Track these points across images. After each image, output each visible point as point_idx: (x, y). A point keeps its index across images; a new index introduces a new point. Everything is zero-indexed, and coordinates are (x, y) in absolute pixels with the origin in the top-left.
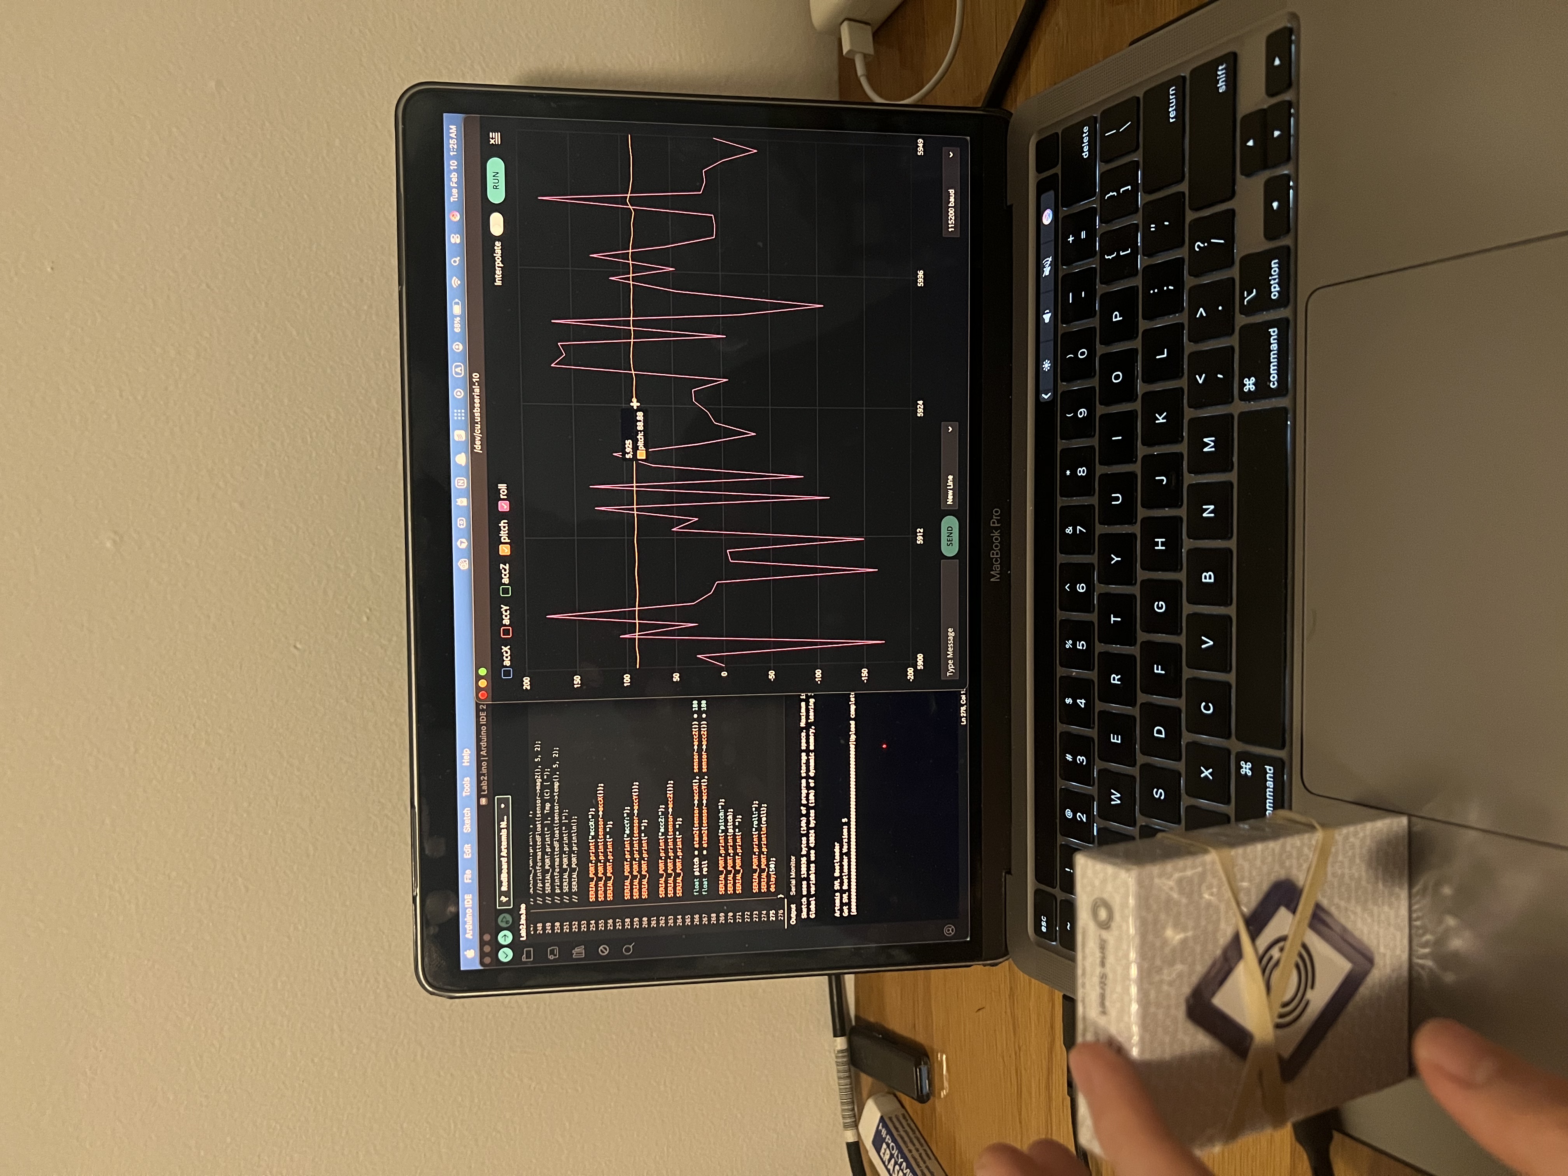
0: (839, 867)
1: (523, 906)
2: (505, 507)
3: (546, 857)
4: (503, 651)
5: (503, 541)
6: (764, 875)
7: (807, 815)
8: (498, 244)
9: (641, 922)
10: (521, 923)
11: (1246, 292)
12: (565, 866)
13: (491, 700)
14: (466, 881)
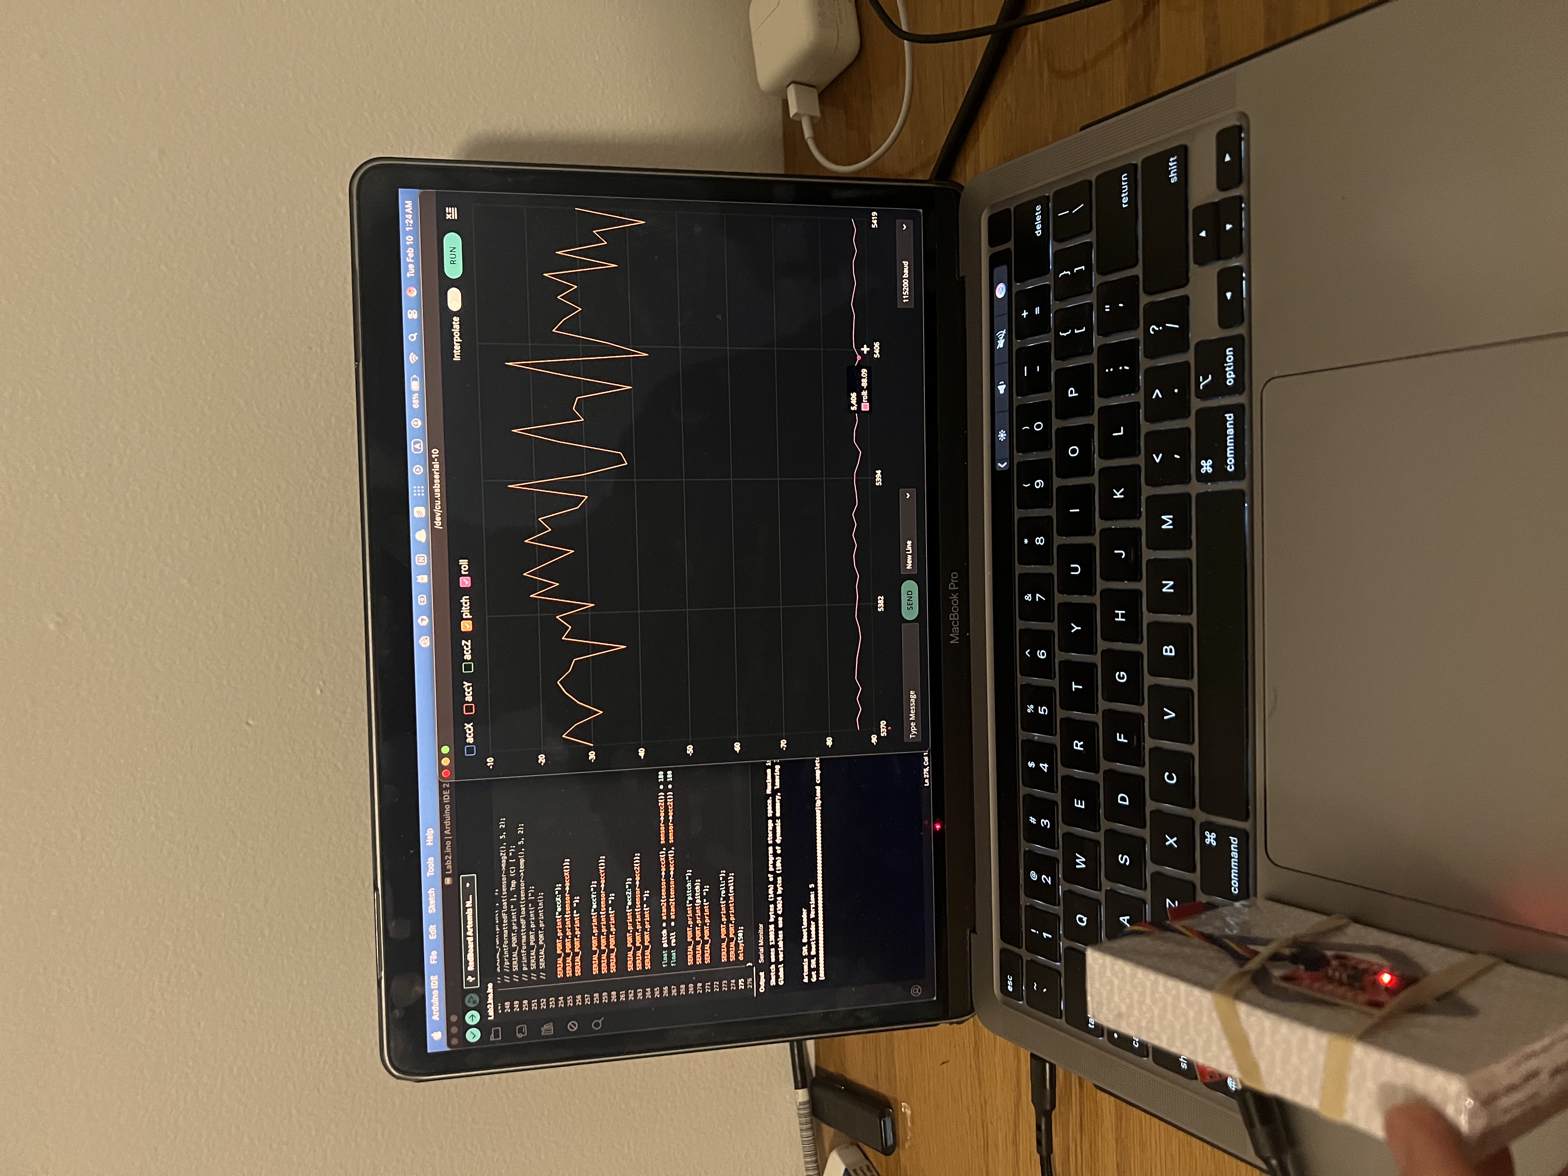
0: (806, 933)
1: (490, 985)
2: (467, 583)
3: (513, 934)
4: (465, 728)
5: (464, 617)
6: (732, 944)
7: (775, 883)
8: (456, 319)
9: (609, 996)
10: (488, 1002)
11: (1201, 377)
12: (532, 943)
13: (454, 778)
14: (431, 962)
